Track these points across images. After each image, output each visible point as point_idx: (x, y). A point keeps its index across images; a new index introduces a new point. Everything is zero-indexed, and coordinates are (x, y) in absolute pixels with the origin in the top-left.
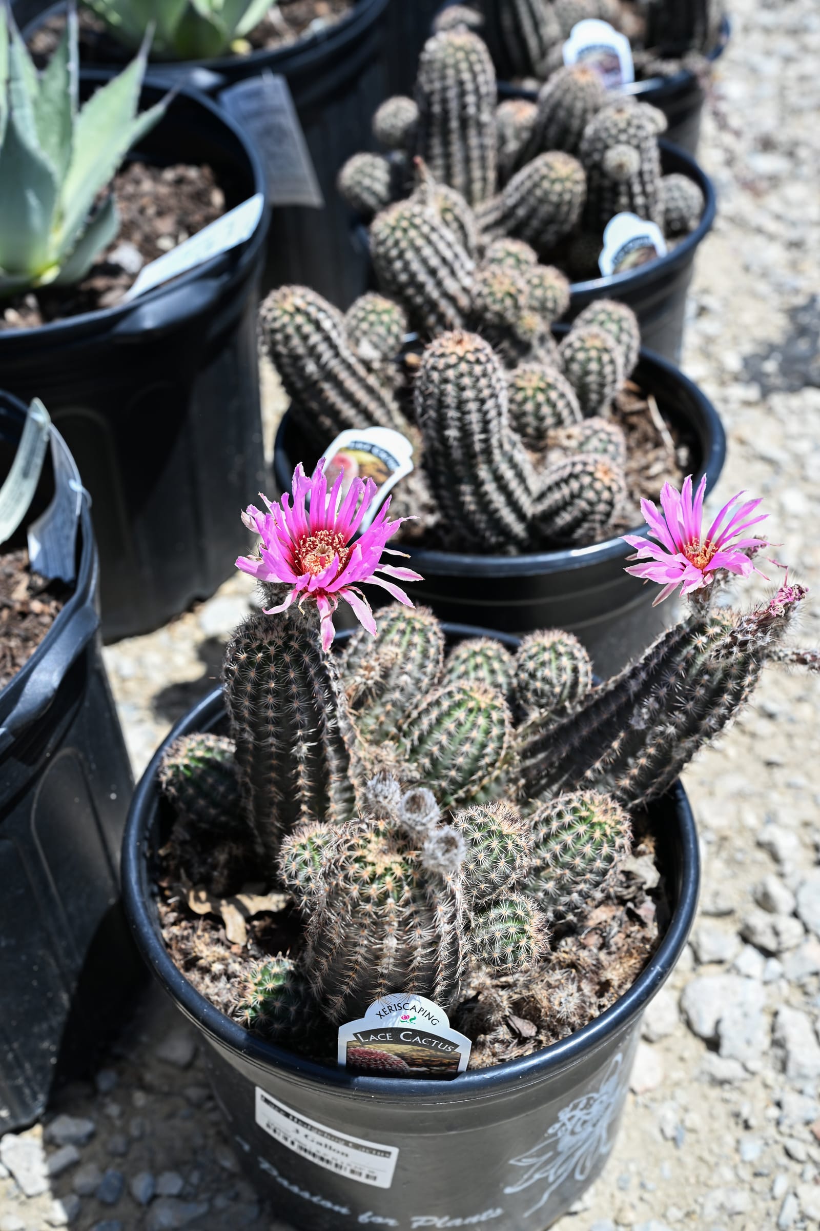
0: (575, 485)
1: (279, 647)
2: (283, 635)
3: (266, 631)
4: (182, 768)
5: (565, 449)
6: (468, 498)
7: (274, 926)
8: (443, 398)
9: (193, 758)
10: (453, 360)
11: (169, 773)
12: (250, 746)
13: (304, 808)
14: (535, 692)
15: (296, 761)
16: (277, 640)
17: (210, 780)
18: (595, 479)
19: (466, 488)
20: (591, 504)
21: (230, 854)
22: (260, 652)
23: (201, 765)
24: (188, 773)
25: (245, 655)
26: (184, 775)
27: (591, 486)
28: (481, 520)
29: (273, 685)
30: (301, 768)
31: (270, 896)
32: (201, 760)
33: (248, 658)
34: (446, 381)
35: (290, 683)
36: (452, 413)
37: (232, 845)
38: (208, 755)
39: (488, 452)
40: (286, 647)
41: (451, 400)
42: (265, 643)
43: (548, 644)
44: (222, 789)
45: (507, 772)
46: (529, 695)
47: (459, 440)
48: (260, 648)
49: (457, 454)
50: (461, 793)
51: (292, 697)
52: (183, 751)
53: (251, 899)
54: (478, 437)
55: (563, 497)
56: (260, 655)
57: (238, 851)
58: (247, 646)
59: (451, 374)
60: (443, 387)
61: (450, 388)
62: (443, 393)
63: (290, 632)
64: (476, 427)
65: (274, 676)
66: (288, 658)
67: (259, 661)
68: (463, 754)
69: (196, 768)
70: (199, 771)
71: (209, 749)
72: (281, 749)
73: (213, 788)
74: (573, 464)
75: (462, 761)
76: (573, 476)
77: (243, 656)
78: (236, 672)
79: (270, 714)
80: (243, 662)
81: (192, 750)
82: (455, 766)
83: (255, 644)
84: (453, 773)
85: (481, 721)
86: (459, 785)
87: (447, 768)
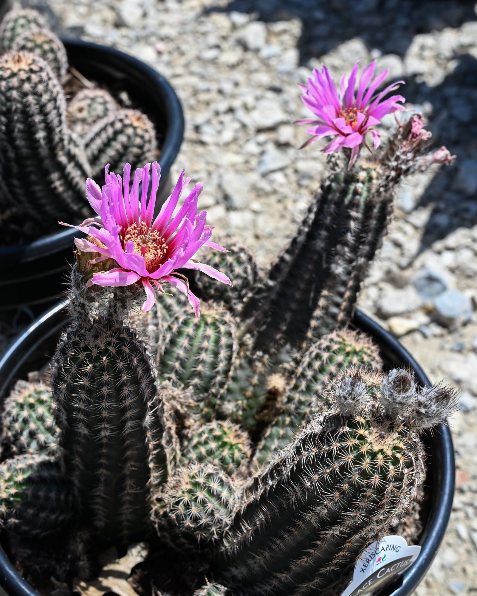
0: (122, 138)
1: (116, 344)
3: (96, 337)
4: (12, 499)
6: (57, 183)
7: (146, 573)
8: (28, 109)
9: (18, 484)
10: (23, 75)
12: (105, 440)
13: (151, 465)
15: (145, 431)
16: (109, 339)
17: (41, 494)
18: (135, 128)
19: (55, 176)
20: (141, 147)
21: (82, 541)
22: (103, 356)
23: (25, 487)
24: (19, 499)
25: (90, 366)
26: (17, 502)
27: (135, 134)
28: (68, 196)
29: (125, 377)
30: (149, 434)
31: (129, 552)
33: (94, 366)
34: (25, 95)
35: (136, 367)
36: (38, 118)
37: (79, 533)
38: (25, 476)
39: (61, 140)
40: (122, 341)
41: (34, 108)
42: (102, 346)
44: (53, 495)
47: (45, 138)
49: (44, 151)
50: (223, 391)
51: (141, 378)
53: (118, 563)
54: (57, 130)
55: (118, 151)
56: (104, 359)
57: (86, 535)
58: (89, 357)
59: (27, 87)
60: (25, 100)
61: (31, 99)
62: (26, 105)
64: (55, 122)
65: (124, 370)
66: (127, 350)
67: (105, 364)
68: (221, 361)
69: (24, 490)
70: (29, 492)
71: (23, 471)
72: (136, 427)
73: (47, 498)
74: (112, 124)
75: (221, 366)
76: (116, 133)
77: (89, 368)
78: (87, 384)
79: (128, 402)
80: (92, 373)
81: (9, 480)
82: (218, 373)
83: (95, 353)
84: (219, 378)
85: (223, 328)
86: (222, 385)
87: (213, 377)
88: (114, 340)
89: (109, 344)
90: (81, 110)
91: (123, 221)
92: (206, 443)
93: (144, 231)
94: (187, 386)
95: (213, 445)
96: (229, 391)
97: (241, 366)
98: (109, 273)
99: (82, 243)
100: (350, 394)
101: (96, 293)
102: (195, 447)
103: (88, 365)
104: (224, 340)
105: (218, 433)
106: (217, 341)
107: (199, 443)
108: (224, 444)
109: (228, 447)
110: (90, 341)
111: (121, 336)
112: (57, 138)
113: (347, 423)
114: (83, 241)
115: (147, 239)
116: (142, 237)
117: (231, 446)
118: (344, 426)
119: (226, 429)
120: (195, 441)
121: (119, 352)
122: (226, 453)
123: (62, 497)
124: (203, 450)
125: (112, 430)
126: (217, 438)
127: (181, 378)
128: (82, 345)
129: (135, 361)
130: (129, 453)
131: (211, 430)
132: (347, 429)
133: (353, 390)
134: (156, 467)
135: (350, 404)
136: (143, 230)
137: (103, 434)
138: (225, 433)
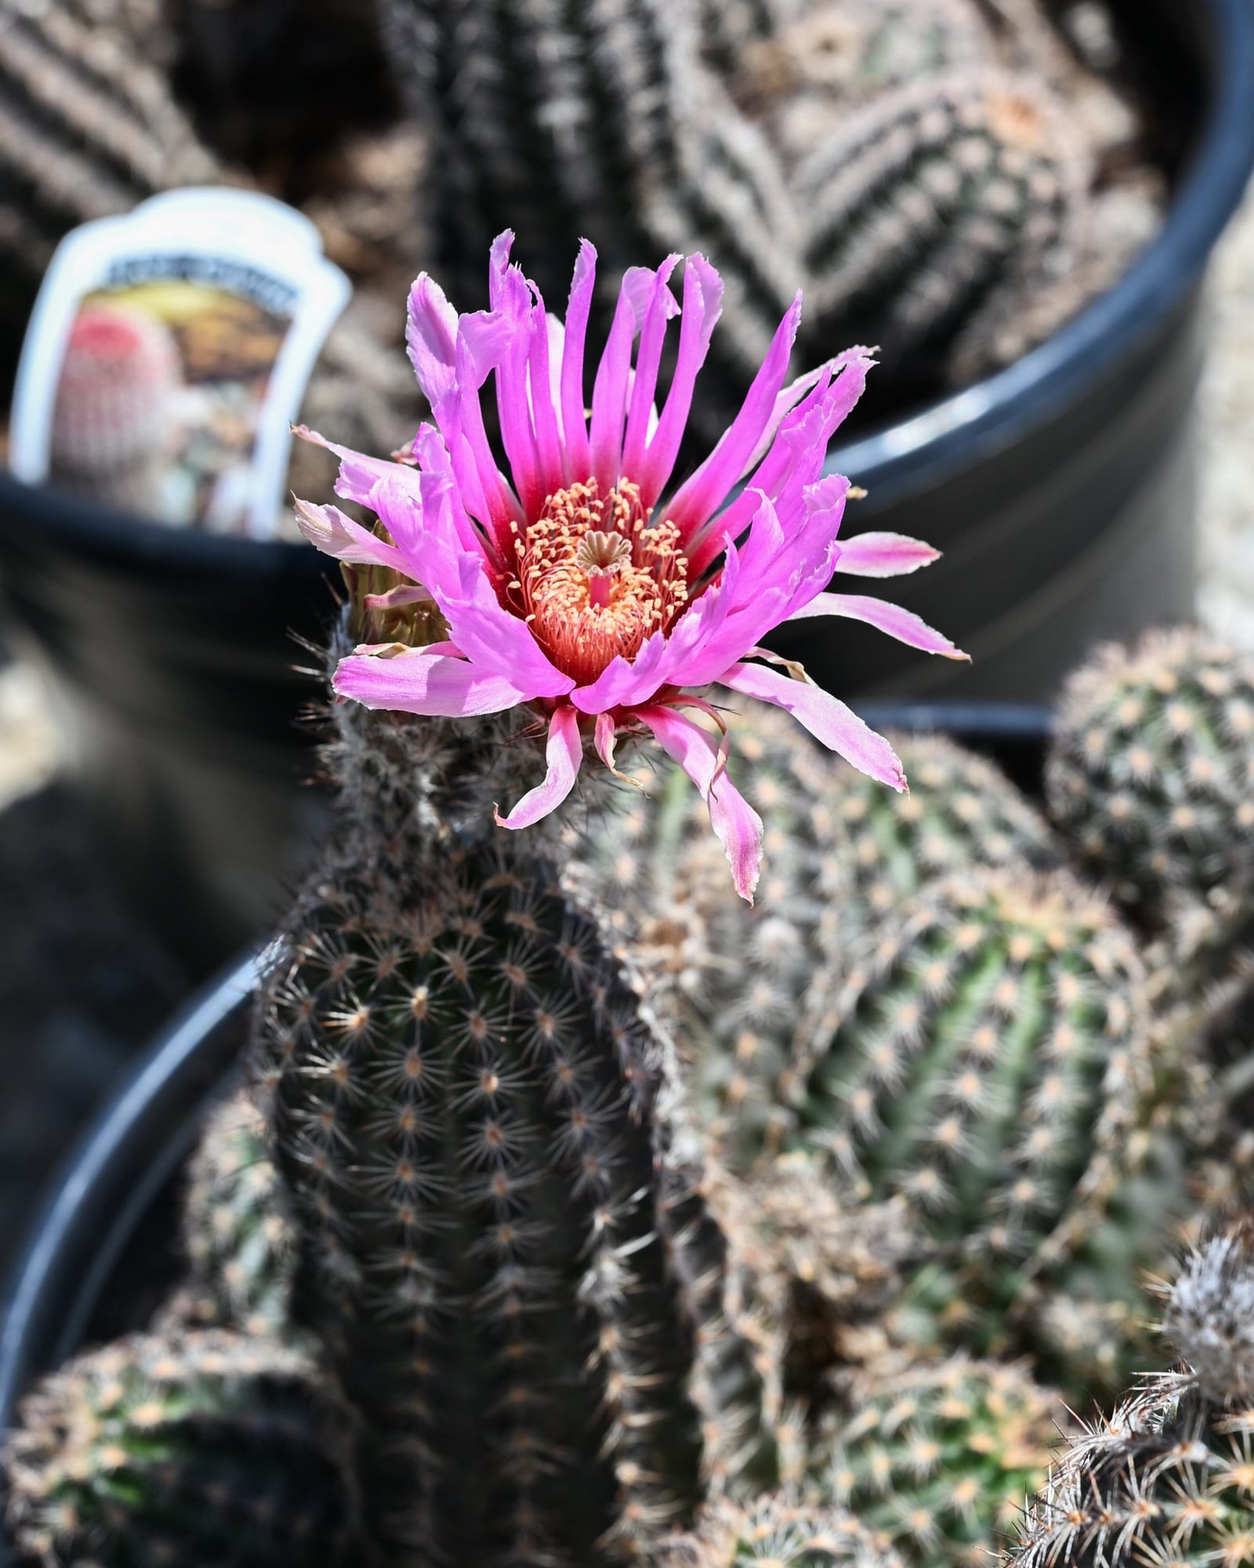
0: (940, 180)
1: (479, 944)
2: (467, 899)
3: (409, 903)
4: (102, 1487)
5: (831, 92)
9: (135, 1437)
11: (61, 1517)
12: (420, 1324)
13: (628, 1472)
14: (1179, 844)
15: (593, 1321)
16: (457, 923)
17: (218, 1492)
18: (996, 146)
20: (1010, 224)
22: (416, 982)
23: (161, 1454)
24: (128, 1495)
25: (363, 1011)
26: (119, 1504)
27: (995, 170)
29: (495, 1083)
30: (611, 1339)
32: (164, 1434)
33: (377, 1017)
35: (548, 1055)
38: (177, 1411)
39: (666, 148)
40: (501, 935)
42: (422, 943)
43: (1165, 681)
44: (264, 1508)
45: (1176, 1132)
46: (1161, 862)
48: (413, 970)
50: (1051, 1249)
51: (565, 1102)
52: (83, 1425)
54: (642, 102)
56: (421, 993)
58: (362, 977)
63: (489, 884)
64: (631, 71)
65: (489, 1052)
66: (517, 975)
67: (420, 1016)
68: (1042, 1120)
69: (156, 1467)
70: (171, 1477)
71: (172, 1390)
72: (539, 1296)
73: (237, 1515)
74: (911, 118)
75: (1042, 1143)
76: (923, 155)
77: (354, 1019)
78: (343, 1081)
79: (500, 1185)
80: (361, 1040)
81: (112, 1412)
82: (1025, 1168)
83: (387, 964)
84: (1025, 1191)
85: (1071, 990)
86: (1043, 1223)
87: (1001, 1182)
88: (474, 929)
89: (448, 939)
90: (828, 47)
91: (545, 463)
92: (899, 1437)
93: (622, 516)
94: (885, 1192)
95: (922, 1453)
96: (1082, 1255)
97: (1150, 1167)
98: (424, 653)
99: (326, 524)
100: (1217, 1307)
101: (405, 728)
102: (857, 1447)
103: (355, 1007)
104: (1068, 1041)
105: (954, 1407)
106: (1039, 1038)
107: (874, 1434)
108: (973, 1460)
109: (985, 1474)
110: (384, 916)
111: (511, 918)
112: (640, 137)
113: (1199, 1426)
114: (330, 514)
115: (618, 547)
116: (599, 538)
117: (1000, 1477)
118: (1190, 1438)
119: (996, 1402)
120: (862, 1423)
121: (485, 977)
122: (965, 1492)
123: (303, 1525)
124: (880, 1464)
125: (443, 1291)
126: (949, 1429)
127: (870, 1160)
128: (351, 925)
129: (549, 1028)
130: (519, 1396)
131: (938, 1393)
132: (1198, 1451)
133: (1226, 1291)
134: (650, 1485)
135: (1216, 1351)
136: (618, 511)
137: (407, 1293)
138: (983, 1413)
